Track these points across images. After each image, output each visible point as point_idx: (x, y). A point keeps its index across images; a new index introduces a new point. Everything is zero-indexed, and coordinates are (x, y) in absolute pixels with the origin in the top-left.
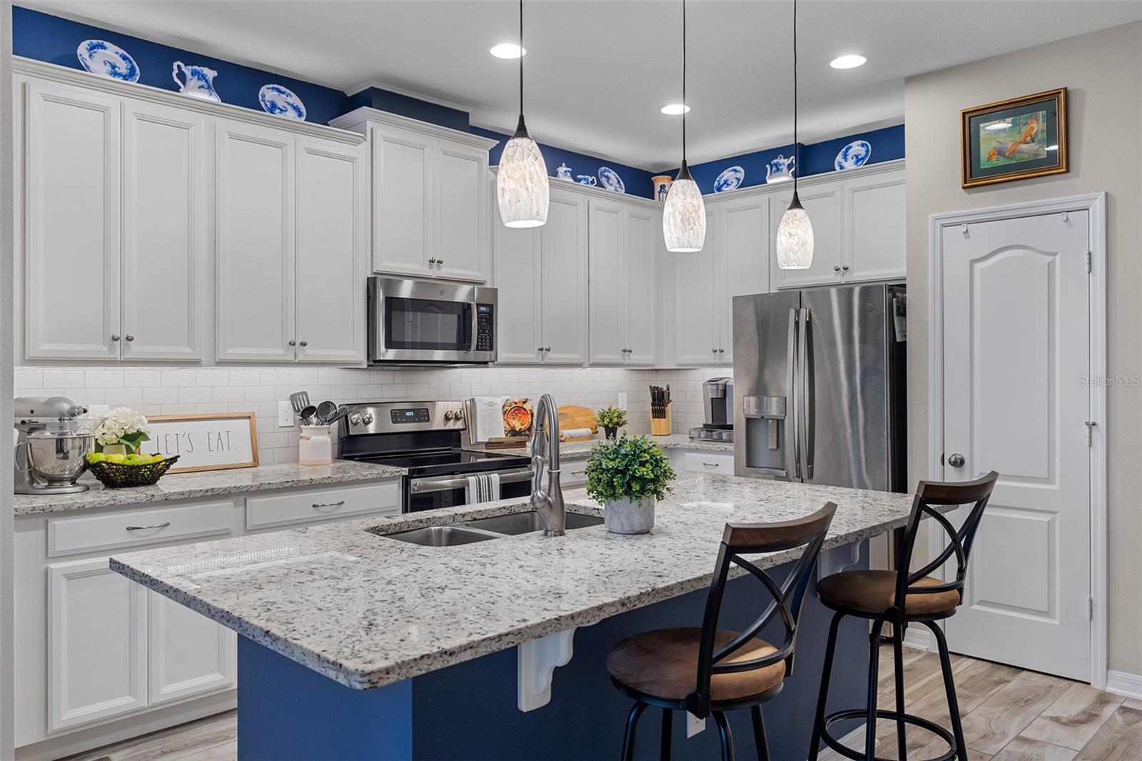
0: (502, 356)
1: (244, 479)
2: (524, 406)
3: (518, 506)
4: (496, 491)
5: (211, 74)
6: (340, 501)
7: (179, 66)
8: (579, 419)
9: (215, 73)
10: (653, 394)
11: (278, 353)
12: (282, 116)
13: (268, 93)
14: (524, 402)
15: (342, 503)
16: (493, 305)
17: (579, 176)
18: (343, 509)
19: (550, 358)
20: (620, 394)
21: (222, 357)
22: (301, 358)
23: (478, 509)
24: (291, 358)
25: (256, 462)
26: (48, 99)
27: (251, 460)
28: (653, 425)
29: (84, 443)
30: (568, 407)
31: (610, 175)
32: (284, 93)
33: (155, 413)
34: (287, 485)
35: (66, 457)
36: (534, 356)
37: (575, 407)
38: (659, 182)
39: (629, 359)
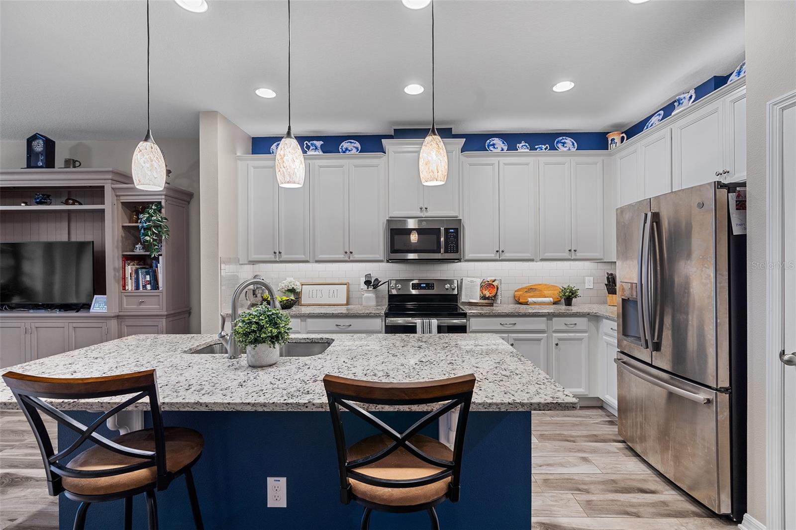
0: (468, 255)
2: (493, 283)
4: (435, 329)
5: (319, 143)
7: (306, 143)
8: (546, 292)
9: (322, 143)
10: (608, 278)
11: (341, 256)
12: (349, 153)
13: (345, 145)
14: (493, 281)
15: (350, 325)
16: (458, 229)
17: (536, 147)
18: (350, 328)
19: (506, 256)
20: (586, 278)
21: (317, 259)
22: (351, 259)
24: (347, 259)
25: (348, 304)
28: (608, 298)
29: (263, 292)
30: (540, 285)
32: (353, 143)
33: (304, 281)
35: (256, 297)
36: (493, 255)
37: (546, 285)
39: (576, 256)
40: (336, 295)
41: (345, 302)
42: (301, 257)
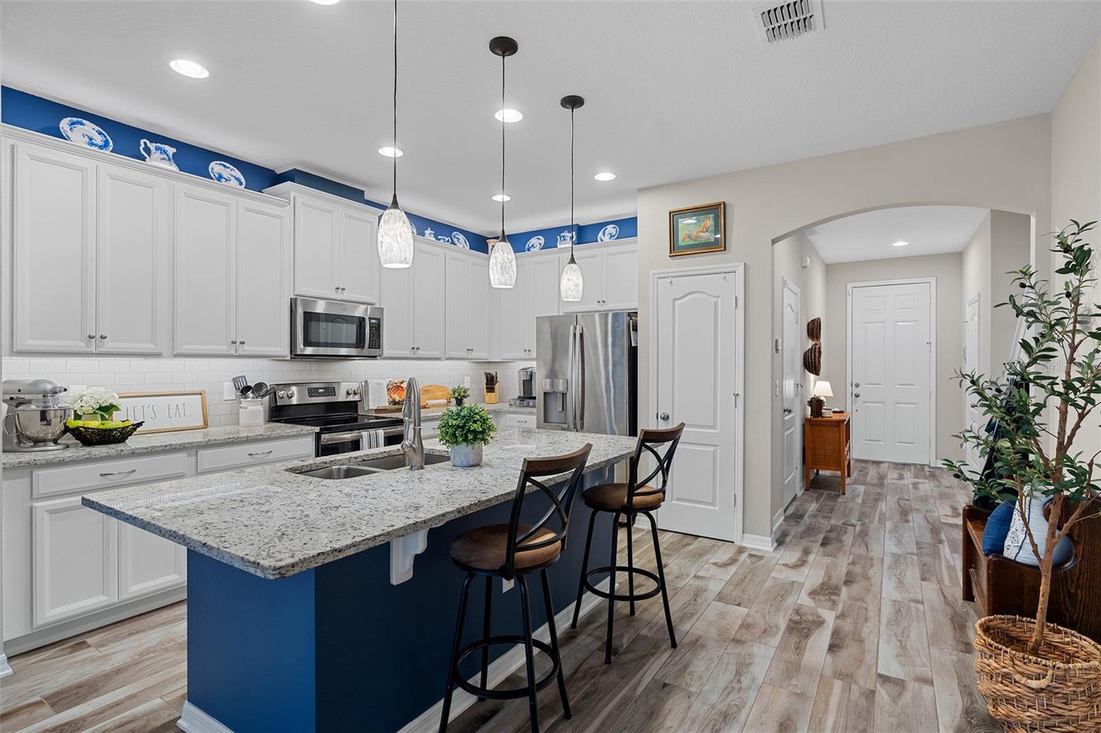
0: (386, 352)
1: (197, 437)
2: (402, 385)
3: (394, 451)
4: (382, 441)
5: (171, 150)
6: (269, 451)
7: (145, 143)
8: (438, 394)
9: (175, 150)
10: (487, 378)
11: (223, 348)
12: (227, 184)
13: (215, 167)
14: (402, 383)
15: (271, 452)
16: (380, 319)
17: (439, 237)
18: (271, 456)
19: (419, 354)
20: (466, 378)
21: (179, 351)
22: (240, 352)
23: (366, 454)
24: (232, 352)
25: (206, 425)
26: (33, 158)
27: (203, 424)
28: (486, 397)
29: (65, 413)
30: (431, 386)
31: (459, 237)
32: (229, 168)
33: (126, 391)
34: (229, 441)
35: (49, 424)
36: (408, 353)
37: (436, 386)
38: (491, 243)
39: (471, 355)
40: (182, 412)
41: (201, 423)
42: (149, 347)
